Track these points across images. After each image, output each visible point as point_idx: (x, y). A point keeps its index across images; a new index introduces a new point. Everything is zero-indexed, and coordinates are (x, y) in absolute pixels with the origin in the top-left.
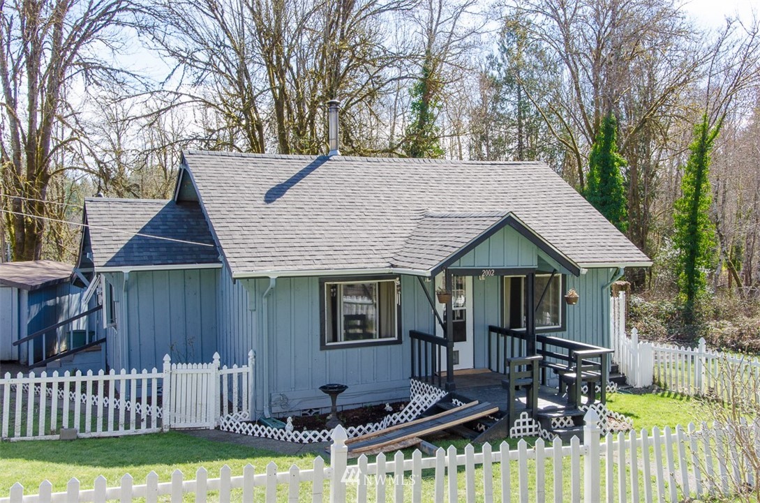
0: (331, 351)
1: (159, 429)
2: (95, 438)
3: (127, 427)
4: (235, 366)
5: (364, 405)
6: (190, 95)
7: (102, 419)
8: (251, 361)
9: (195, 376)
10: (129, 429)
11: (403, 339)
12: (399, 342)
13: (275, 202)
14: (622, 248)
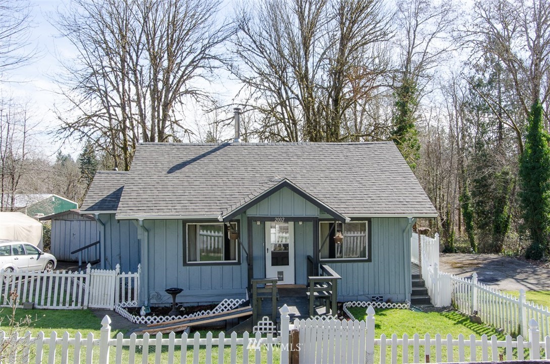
0: (190, 267)
1: (81, 307)
2: (45, 309)
3: (64, 305)
4: (130, 273)
5: (213, 303)
6: (252, 106)
7: (50, 299)
8: (139, 271)
9: (104, 277)
10: (65, 306)
11: (241, 262)
12: (239, 263)
13: (173, 173)
14: (418, 203)
